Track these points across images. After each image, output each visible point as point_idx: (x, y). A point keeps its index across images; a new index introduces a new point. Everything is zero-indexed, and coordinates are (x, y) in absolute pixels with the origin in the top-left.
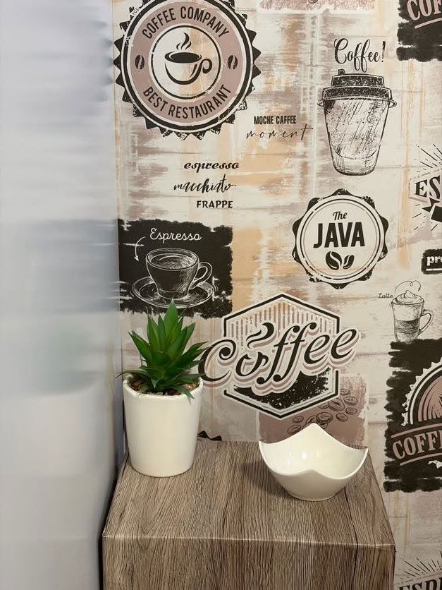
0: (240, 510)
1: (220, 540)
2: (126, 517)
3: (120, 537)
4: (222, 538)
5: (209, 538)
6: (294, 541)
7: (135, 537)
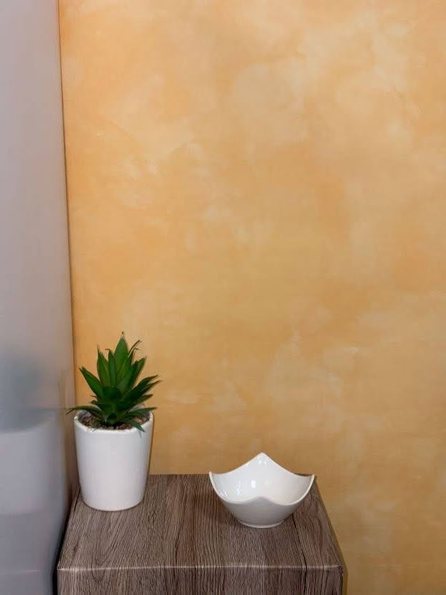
0: (192, 539)
1: (174, 569)
2: (80, 550)
3: (75, 570)
4: (175, 567)
5: (163, 567)
6: (246, 566)
7: (89, 569)
